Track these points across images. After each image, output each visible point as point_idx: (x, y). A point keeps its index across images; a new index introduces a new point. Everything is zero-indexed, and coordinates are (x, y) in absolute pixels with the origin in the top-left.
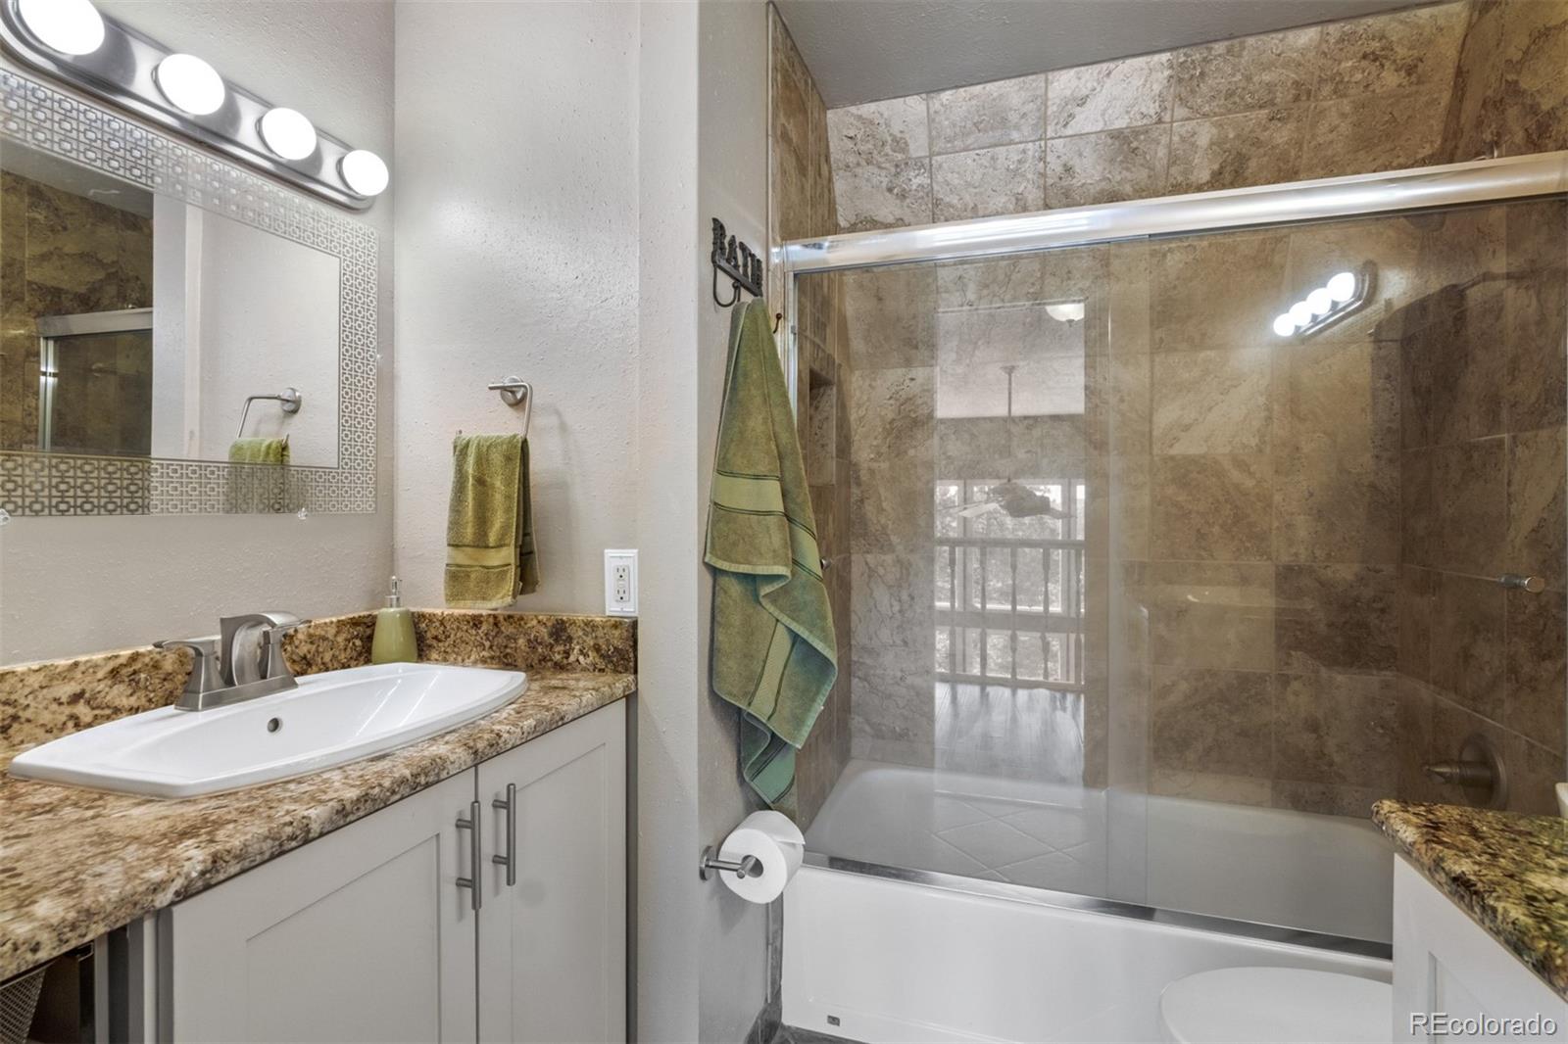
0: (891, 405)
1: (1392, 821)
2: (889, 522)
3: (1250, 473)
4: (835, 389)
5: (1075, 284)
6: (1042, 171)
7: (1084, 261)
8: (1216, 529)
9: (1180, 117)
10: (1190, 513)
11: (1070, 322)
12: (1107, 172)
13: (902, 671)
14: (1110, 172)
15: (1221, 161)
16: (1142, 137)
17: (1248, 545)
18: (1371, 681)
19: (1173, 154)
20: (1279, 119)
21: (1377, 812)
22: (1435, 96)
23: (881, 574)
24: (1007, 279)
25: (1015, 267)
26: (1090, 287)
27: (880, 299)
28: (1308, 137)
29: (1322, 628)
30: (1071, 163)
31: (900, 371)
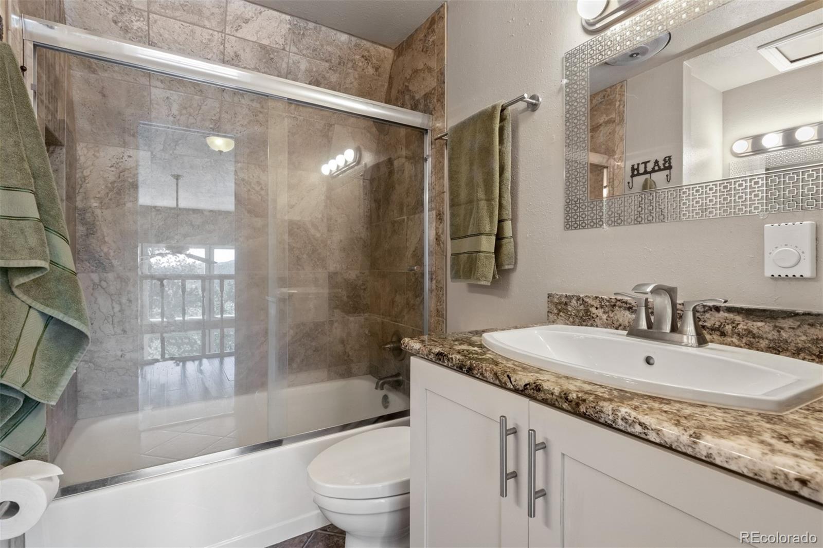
0: (113, 171)
1: (410, 344)
2: (110, 251)
3: (318, 230)
4: (64, 150)
5: (239, 121)
6: (222, 51)
7: (244, 110)
8: (305, 256)
9: (293, 51)
10: (294, 248)
11: (221, 152)
12: (257, 65)
13: (122, 351)
14: (259, 66)
15: (310, 80)
16: (276, 54)
17: (318, 263)
18: (361, 318)
19: (289, 68)
20: (333, 70)
21: (404, 343)
22: (383, 83)
23: (104, 287)
24: (199, 108)
25: (204, 102)
26: (246, 125)
27: (104, 96)
28: (343, 82)
29: (345, 298)
30: (239, 52)
31: (120, 150)
